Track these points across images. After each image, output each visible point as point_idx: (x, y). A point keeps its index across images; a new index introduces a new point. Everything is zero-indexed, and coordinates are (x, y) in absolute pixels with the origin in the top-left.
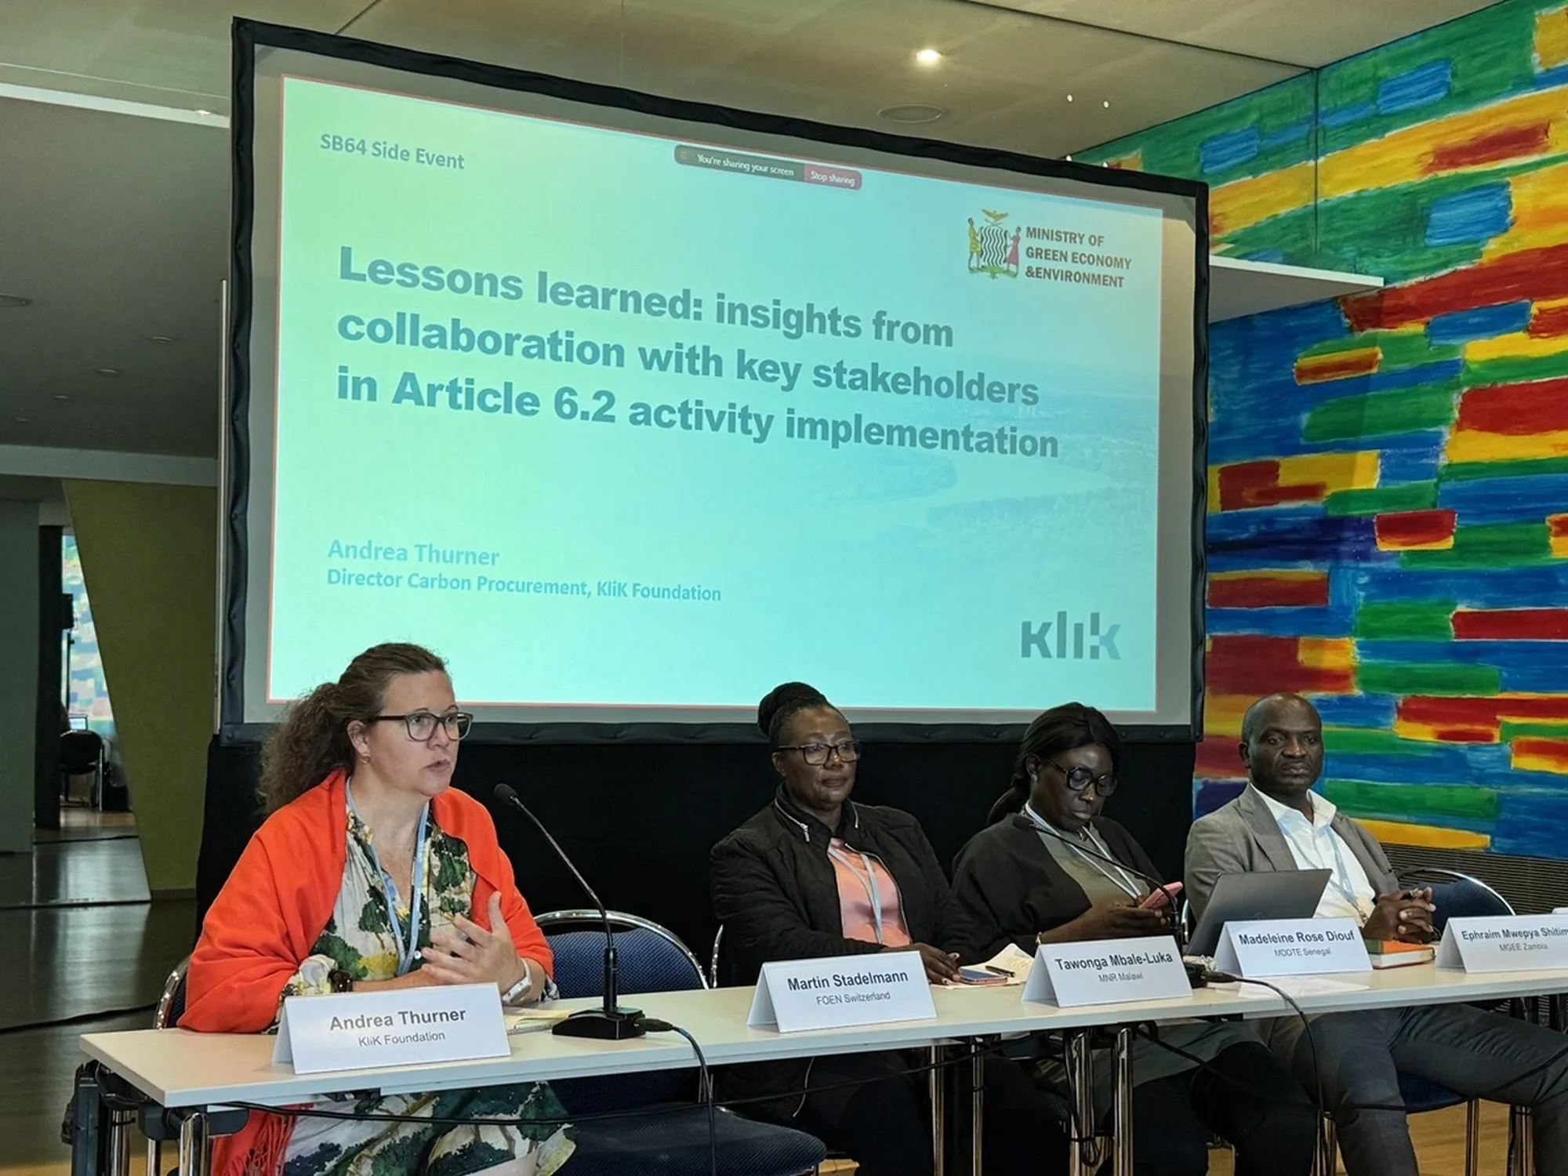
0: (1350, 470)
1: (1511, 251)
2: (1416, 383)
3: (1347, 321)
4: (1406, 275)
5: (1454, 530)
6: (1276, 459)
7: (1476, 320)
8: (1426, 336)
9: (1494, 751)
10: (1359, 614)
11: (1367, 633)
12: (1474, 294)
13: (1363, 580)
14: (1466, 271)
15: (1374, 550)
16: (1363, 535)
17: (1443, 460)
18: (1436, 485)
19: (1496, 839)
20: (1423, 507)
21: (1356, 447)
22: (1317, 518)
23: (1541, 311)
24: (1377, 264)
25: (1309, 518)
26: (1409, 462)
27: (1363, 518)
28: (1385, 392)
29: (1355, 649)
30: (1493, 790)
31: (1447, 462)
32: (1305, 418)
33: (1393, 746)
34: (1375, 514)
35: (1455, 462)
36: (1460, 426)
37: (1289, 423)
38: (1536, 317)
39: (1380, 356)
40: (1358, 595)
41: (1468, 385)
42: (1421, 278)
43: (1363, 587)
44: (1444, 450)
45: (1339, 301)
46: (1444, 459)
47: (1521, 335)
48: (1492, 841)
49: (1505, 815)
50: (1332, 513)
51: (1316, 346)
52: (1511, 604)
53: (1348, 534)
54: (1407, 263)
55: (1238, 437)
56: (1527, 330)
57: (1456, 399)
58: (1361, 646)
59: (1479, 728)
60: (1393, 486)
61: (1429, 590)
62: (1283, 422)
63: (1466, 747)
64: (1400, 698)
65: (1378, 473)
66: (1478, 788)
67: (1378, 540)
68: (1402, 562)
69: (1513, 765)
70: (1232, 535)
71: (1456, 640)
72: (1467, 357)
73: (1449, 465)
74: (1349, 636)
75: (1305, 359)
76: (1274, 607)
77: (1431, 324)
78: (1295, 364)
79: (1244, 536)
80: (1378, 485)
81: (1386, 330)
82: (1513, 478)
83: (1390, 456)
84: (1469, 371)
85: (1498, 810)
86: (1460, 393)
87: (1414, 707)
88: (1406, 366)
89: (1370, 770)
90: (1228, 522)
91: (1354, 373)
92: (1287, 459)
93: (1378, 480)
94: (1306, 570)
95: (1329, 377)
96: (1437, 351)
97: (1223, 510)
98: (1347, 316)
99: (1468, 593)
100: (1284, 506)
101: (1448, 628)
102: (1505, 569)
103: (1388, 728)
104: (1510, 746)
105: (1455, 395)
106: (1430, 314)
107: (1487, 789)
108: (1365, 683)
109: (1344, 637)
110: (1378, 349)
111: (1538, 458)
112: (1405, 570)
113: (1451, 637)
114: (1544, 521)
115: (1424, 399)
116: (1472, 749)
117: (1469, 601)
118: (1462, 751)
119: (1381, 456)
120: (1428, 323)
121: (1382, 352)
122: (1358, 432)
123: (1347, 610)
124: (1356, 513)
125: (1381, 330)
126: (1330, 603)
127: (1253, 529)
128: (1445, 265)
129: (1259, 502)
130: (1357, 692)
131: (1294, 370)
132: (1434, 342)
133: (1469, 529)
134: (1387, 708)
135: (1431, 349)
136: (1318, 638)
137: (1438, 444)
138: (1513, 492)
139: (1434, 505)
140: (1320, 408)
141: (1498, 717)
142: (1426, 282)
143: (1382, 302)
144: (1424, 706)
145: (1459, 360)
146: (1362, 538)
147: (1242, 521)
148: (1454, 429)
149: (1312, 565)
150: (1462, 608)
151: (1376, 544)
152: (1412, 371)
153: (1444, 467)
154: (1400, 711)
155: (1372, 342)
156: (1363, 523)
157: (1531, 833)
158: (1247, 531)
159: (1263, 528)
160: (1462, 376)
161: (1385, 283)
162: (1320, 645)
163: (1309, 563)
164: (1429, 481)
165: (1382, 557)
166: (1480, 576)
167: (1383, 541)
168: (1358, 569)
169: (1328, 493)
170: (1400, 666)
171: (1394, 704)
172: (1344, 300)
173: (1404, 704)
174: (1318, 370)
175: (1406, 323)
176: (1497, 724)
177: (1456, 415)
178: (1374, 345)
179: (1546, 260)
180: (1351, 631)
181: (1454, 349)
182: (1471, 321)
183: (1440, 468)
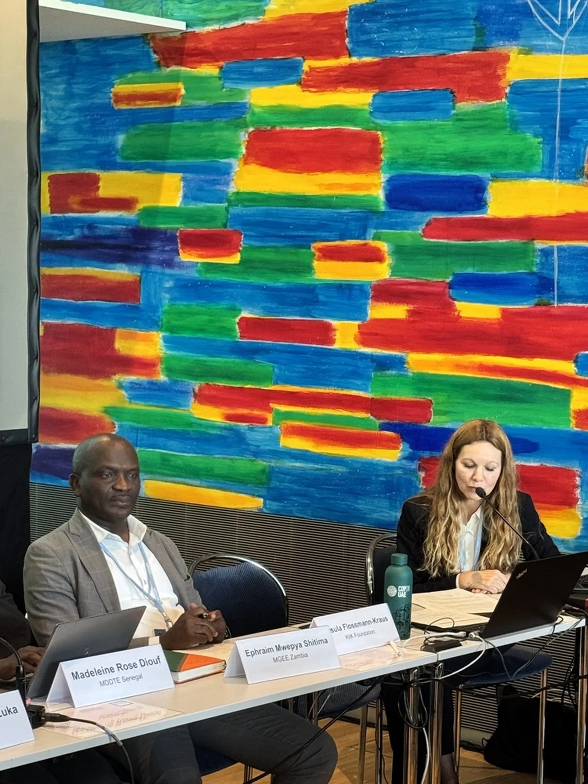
0: (158, 188)
1: (288, 13)
2: (211, 119)
3: (155, 56)
4: (204, 22)
5: (241, 248)
6: (97, 172)
7: (260, 70)
8: (220, 79)
9: (267, 432)
10: (164, 312)
11: (171, 329)
12: (258, 47)
13: (168, 284)
14: (253, 25)
15: (176, 259)
16: (169, 246)
17: (232, 189)
18: (227, 209)
19: (268, 502)
20: (216, 227)
21: (163, 169)
22: (130, 227)
23: (312, 69)
24: (181, 9)
25: (125, 227)
26: (207, 187)
27: (168, 231)
28: (187, 123)
29: (161, 341)
30: (265, 463)
31: (235, 190)
32: (121, 139)
33: (191, 424)
34: (178, 229)
35: (241, 191)
36: (246, 161)
37: (107, 142)
38: (307, 73)
39: (183, 92)
40: (164, 297)
41: (253, 126)
42: (216, 27)
43: (168, 290)
44: (233, 180)
45: (149, 38)
46: (233, 187)
47: (294, 87)
48: (265, 504)
49: (275, 483)
50: (143, 224)
51: (130, 76)
52: (283, 314)
53: (157, 244)
54: (205, 12)
55: (64, 149)
56: (299, 83)
57: (243, 137)
58: (166, 340)
59: (257, 412)
60: (193, 206)
61: (220, 298)
62: (102, 140)
63: (246, 428)
64: (196, 385)
65: (181, 194)
66: (254, 460)
67: (180, 251)
68: (198, 271)
69: (281, 444)
70: (60, 235)
71: (240, 340)
72: (252, 101)
73: (238, 193)
74: (157, 331)
75: (121, 86)
76: (95, 302)
77: (223, 69)
78: (112, 90)
79: (70, 238)
80: (181, 204)
81: (188, 69)
82: (286, 208)
83: (191, 180)
84: (254, 114)
85: (269, 479)
86: (246, 132)
87: (207, 393)
88: (203, 103)
89: (171, 443)
90: (56, 224)
91: (161, 104)
92: (105, 174)
93: (181, 199)
94: (122, 272)
95: (139, 105)
96: (229, 93)
97: (52, 213)
98: (155, 52)
99: (250, 302)
100: (103, 214)
101: (234, 330)
102: (279, 284)
103: (186, 409)
104: (280, 428)
105: (242, 133)
106: (223, 59)
107: (261, 462)
108: (169, 371)
109: (153, 331)
110: (181, 85)
111: (306, 194)
112: (202, 279)
113: (236, 337)
114: (309, 248)
115: (216, 133)
116: (251, 429)
117: (251, 308)
118: (242, 431)
119: (184, 179)
120: (221, 68)
121: (185, 89)
122: (164, 156)
123: (154, 308)
124: (162, 226)
125: (183, 68)
126: (141, 302)
127: (77, 232)
128: (235, 17)
129: (84, 209)
130: (162, 378)
131: (111, 95)
132: (226, 85)
133: (252, 248)
134: (184, 393)
135: (224, 90)
136: (133, 330)
137: (228, 174)
138: (287, 221)
139: (225, 226)
140: (132, 131)
141: (272, 405)
142: (220, 30)
143: (185, 43)
144: (214, 393)
145: (246, 103)
146: (167, 248)
147: (69, 224)
148: (242, 162)
149: (127, 268)
150: (245, 314)
151: (179, 255)
152: (208, 108)
153: (233, 193)
154: (196, 396)
155: (175, 78)
156: (168, 235)
157: (294, 498)
158: (72, 233)
159: (86, 232)
160: (248, 117)
161: (187, 26)
162: (132, 337)
163: (124, 265)
164: (221, 205)
165: (182, 266)
166: (260, 288)
167: (184, 252)
168: (163, 274)
169: (140, 206)
170: (197, 358)
171: (192, 390)
172: (153, 37)
173: (200, 390)
174: (131, 98)
175: (204, 65)
176: (270, 410)
177: (244, 150)
178: (178, 81)
179: (316, 25)
180: (158, 326)
181: (242, 92)
182: (256, 70)
183: (230, 195)
